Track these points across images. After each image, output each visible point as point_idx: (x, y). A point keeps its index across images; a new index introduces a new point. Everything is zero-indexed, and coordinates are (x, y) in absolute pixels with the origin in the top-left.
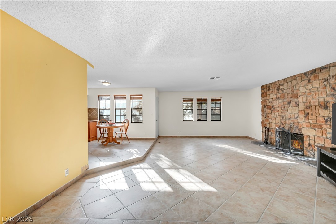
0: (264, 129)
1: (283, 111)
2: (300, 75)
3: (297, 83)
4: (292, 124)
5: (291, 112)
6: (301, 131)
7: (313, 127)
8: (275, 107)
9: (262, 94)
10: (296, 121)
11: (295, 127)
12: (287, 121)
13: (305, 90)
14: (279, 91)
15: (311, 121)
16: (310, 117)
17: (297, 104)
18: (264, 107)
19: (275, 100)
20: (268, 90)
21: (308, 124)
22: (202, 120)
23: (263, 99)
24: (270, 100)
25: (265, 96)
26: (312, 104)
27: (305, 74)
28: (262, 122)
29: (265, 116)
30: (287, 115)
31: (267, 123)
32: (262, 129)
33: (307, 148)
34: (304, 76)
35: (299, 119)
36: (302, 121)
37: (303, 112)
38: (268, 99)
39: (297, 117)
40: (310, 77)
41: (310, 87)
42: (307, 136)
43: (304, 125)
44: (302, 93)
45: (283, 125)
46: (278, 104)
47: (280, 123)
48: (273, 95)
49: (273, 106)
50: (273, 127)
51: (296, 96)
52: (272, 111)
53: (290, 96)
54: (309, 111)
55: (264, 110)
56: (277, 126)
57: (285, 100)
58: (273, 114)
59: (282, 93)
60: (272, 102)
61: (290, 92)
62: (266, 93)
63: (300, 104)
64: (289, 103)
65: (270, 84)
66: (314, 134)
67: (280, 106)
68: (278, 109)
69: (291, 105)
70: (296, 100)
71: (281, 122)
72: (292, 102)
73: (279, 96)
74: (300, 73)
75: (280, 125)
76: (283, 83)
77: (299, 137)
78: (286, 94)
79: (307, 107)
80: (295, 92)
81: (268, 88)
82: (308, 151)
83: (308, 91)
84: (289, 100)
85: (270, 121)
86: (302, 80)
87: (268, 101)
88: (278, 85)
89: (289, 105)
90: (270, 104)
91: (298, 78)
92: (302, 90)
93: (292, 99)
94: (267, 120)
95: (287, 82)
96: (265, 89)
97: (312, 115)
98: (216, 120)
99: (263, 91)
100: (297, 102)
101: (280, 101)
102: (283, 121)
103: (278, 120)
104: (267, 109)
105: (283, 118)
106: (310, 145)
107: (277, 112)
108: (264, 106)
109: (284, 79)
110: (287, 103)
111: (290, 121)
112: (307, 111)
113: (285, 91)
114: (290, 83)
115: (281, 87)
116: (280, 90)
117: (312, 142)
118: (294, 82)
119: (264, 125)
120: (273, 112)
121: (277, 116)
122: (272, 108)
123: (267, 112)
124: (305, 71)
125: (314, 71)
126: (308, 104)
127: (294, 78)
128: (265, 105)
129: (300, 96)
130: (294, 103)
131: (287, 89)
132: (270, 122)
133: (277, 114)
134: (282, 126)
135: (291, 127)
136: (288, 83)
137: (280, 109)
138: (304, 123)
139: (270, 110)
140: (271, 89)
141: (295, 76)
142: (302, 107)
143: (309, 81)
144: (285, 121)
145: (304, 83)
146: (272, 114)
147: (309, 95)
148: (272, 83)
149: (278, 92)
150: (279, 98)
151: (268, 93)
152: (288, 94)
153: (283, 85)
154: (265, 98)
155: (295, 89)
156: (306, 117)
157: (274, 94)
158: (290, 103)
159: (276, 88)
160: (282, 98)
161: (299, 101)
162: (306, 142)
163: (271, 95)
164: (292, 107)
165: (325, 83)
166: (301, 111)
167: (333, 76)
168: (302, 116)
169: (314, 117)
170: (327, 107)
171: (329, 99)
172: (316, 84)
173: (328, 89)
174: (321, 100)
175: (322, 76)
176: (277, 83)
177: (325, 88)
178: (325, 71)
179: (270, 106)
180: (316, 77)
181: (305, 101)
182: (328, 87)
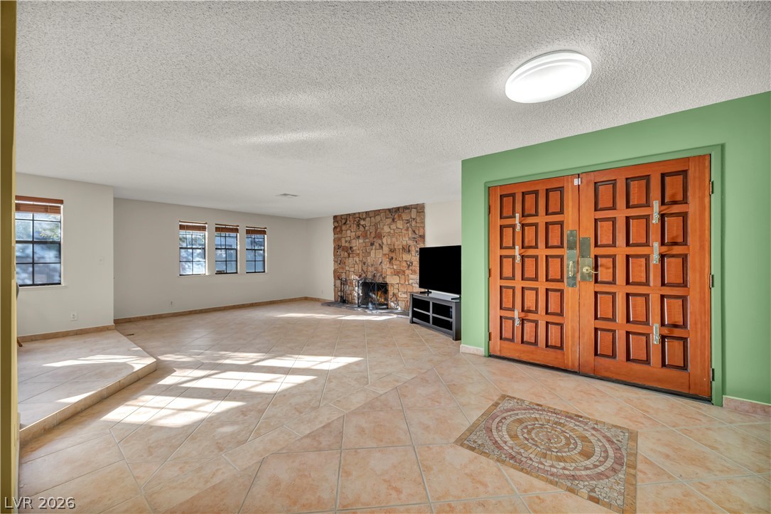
0: (338, 282)
1: (365, 254)
2: (385, 210)
3: (381, 220)
4: (375, 272)
5: (374, 256)
6: (385, 280)
7: (397, 273)
8: (354, 248)
9: (335, 228)
10: (380, 268)
11: (379, 274)
12: (370, 269)
13: (389, 230)
14: (359, 227)
15: (395, 267)
16: (394, 262)
17: (381, 247)
18: (338, 249)
20: (344, 224)
21: (392, 270)
22: (226, 273)
23: (336, 236)
24: (346, 239)
25: (339, 232)
26: (396, 247)
27: (389, 210)
28: (335, 271)
29: (339, 262)
30: (369, 260)
31: (342, 273)
32: (335, 282)
33: (391, 299)
34: (388, 213)
35: (383, 265)
36: (386, 266)
37: (387, 256)
38: (344, 236)
39: (381, 263)
40: (394, 215)
41: (393, 226)
42: (392, 285)
43: (389, 272)
44: (386, 233)
45: (365, 273)
46: (357, 245)
47: (360, 271)
48: (351, 232)
49: (351, 248)
50: (351, 277)
51: (379, 236)
52: (349, 254)
53: (373, 235)
54: (393, 255)
55: (338, 253)
56: (357, 275)
57: (367, 240)
59: (363, 230)
60: (349, 242)
61: (373, 230)
62: (341, 227)
63: (384, 247)
64: (372, 244)
65: (347, 215)
66: (398, 282)
67: (360, 248)
68: (358, 252)
69: (374, 247)
70: (380, 242)
71: (362, 270)
72: (375, 243)
73: (359, 233)
74: (384, 208)
75: (361, 274)
76: (364, 217)
77: (383, 288)
78: (369, 233)
79: (392, 251)
80: (379, 230)
81: (344, 221)
82: (392, 302)
83: (392, 231)
84: (372, 240)
85: (347, 269)
86: (387, 218)
87: (343, 240)
88: (359, 218)
89: (371, 247)
90: (347, 245)
91: (382, 214)
92: (386, 229)
93: (375, 240)
94: (343, 268)
96: (340, 222)
97: (396, 259)
98: (255, 272)
99: (336, 224)
100: (381, 244)
101: (361, 241)
102: (365, 268)
103: (358, 268)
104: (342, 251)
105: (364, 263)
106: (394, 295)
107: (357, 255)
108: (338, 247)
109: (366, 212)
110: (369, 244)
111: (373, 268)
112: (391, 255)
113: (367, 228)
114: (373, 219)
115: (362, 222)
116: (361, 226)
117: (396, 291)
118: (378, 218)
119: (337, 276)
120: (351, 255)
121: (356, 262)
122: (349, 250)
123: (342, 256)
124: (390, 208)
125: (398, 209)
126: (392, 247)
127: (377, 213)
129: (384, 237)
130: (378, 245)
131: (369, 226)
133: (357, 259)
134: (364, 275)
135: (374, 276)
136: (370, 217)
137: (361, 252)
138: (389, 269)
139: (346, 253)
140: (348, 222)
141: (379, 211)
142: (386, 249)
143: (393, 220)
144: (367, 268)
145: (389, 221)
146: (350, 258)
147: (393, 236)
148: (349, 215)
150: (359, 236)
151: (344, 228)
153: (364, 219)
154: (340, 236)
155: (379, 226)
156: (390, 262)
157: (352, 230)
159: (355, 222)
160: (363, 236)
161: (383, 243)
162: (391, 291)
163: (349, 232)
164: (376, 249)
165: (408, 225)
166: (385, 255)
167: (414, 219)
168: (386, 261)
169: (398, 262)
170: (409, 251)
171: (411, 243)
172: (400, 224)
173: (410, 232)
174: (404, 243)
175: (405, 217)
176: (357, 216)
177: (407, 230)
178: (407, 211)
179: (347, 247)
180: (400, 216)
181: (389, 243)
182: (410, 229)
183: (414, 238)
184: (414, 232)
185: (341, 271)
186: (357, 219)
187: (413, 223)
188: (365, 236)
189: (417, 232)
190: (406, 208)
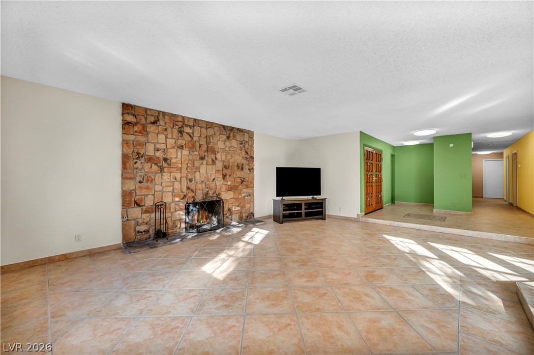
0: (136, 211)
1: (191, 169)
2: (219, 126)
3: (214, 134)
4: (207, 190)
5: (205, 172)
6: (220, 197)
7: (230, 189)
8: (173, 161)
10: (213, 185)
11: (212, 192)
12: (200, 186)
13: (224, 147)
14: (181, 133)
15: (229, 183)
16: (228, 178)
17: (214, 162)
18: (138, 158)
19: (172, 148)
20: (154, 123)
21: (227, 186)
23: (132, 137)
24: (158, 146)
25: (140, 132)
26: (231, 164)
28: (125, 195)
29: (138, 179)
30: (198, 177)
31: (146, 195)
33: (226, 214)
34: (223, 128)
35: (217, 182)
36: (219, 182)
37: (221, 172)
38: (153, 141)
39: (214, 179)
40: (230, 134)
41: (227, 143)
42: (227, 201)
43: (223, 188)
44: (221, 149)
45: (193, 192)
46: (179, 156)
47: (185, 190)
48: (167, 138)
49: (165, 160)
50: (168, 199)
51: (212, 151)
52: (162, 168)
53: (204, 148)
54: (228, 172)
55: (137, 165)
56: (178, 196)
57: (195, 153)
58: (166, 176)
59: (190, 139)
60: (164, 151)
61: (203, 142)
62: (144, 127)
63: (217, 162)
64: (202, 158)
65: (159, 112)
66: (233, 197)
67: (184, 161)
68: (180, 166)
69: (205, 162)
70: (213, 157)
71: (188, 188)
72: (206, 158)
73: (181, 142)
74: (219, 123)
75: (185, 194)
76: (191, 124)
78: (197, 144)
79: (226, 167)
80: (211, 145)
81: (153, 119)
82: (227, 217)
83: (227, 148)
84: (202, 154)
85: (158, 188)
86: (220, 134)
87: (150, 147)
88: (182, 123)
89: (201, 161)
90: (159, 154)
91: (216, 128)
92: (221, 145)
93: (206, 154)
94: (148, 188)
95: (200, 125)
97: (230, 176)
99: (131, 119)
100: (214, 159)
101: (185, 152)
102: (193, 187)
103: (180, 186)
105: (191, 180)
106: (229, 210)
107: (178, 170)
108: (135, 156)
109: (195, 120)
110: (198, 157)
111: (204, 186)
112: (225, 171)
113: (195, 139)
114: (204, 130)
115: (188, 130)
116: (184, 134)
117: (231, 206)
118: (211, 132)
119: (133, 201)
120: (166, 170)
121: (176, 179)
122: (162, 163)
123: (146, 170)
124: (224, 124)
126: (227, 164)
127: (209, 125)
128: (138, 153)
129: (218, 152)
130: (210, 160)
131: (199, 137)
132: (155, 191)
133: (178, 176)
134: (191, 195)
135: (207, 194)
136: (201, 127)
137: (184, 166)
138: (223, 185)
139: (154, 167)
140: (162, 122)
142: (219, 165)
143: (228, 137)
144: (195, 186)
145: (224, 137)
146: (164, 174)
147: (228, 152)
148: (163, 113)
149: (182, 136)
150: (183, 146)
151: (151, 128)
152: (200, 146)
153: (191, 127)
154: (140, 138)
155: (212, 140)
156: (223, 179)
157: (169, 136)
158: (204, 158)
159: (177, 127)
160: (189, 148)
161: (216, 158)
162: (226, 207)
163: (162, 138)
164: (207, 164)
165: (242, 145)
166: (218, 171)
167: (247, 142)
168: (219, 177)
169: (232, 179)
170: (242, 169)
171: (244, 162)
172: (234, 143)
173: (244, 152)
174: (239, 161)
175: (239, 137)
176: (180, 119)
177: (241, 150)
178: (241, 133)
179: (158, 158)
180: (234, 136)
181: (224, 159)
182: (243, 149)
183: (246, 158)
184: (247, 152)
185: (144, 192)
186: (180, 124)
187: (246, 146)
188: (192, 148)
189: (249, 153)
190: (239, 130)
